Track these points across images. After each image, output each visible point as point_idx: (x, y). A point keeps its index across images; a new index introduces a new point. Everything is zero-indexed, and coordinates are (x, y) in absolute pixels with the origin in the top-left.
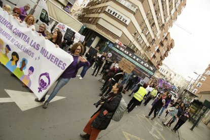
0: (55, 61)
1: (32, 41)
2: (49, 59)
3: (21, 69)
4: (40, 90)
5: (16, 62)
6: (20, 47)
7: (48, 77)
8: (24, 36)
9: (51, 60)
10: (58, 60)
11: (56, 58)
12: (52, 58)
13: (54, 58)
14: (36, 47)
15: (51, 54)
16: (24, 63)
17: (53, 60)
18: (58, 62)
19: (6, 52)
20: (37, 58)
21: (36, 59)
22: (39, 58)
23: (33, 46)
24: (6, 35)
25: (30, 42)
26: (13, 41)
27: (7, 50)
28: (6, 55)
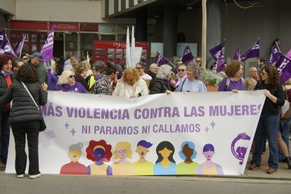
0: (244, 110)
1: (185, 108)
2: (232, 114)
3: (188, 160)
5: (171, 159)
6: (168, 129)
8: (163, 111)
9: (237, 114)
10: (247, 106)
11: (243, 106)
12: (237, 110)
13: (241, 108)
14: (198, 112)
15: (232, 107)
16: (188, 152)
17: (241, 112)
18: (249, 110)
19: (142, 154)
20: (210, 127)
21: (207, 129)
22: (213, 124)
23: (194, 113)
24: (123, 130)
25: (181, 112)
26: (145, 130)
27: (142, 149)
28: (142, 160)
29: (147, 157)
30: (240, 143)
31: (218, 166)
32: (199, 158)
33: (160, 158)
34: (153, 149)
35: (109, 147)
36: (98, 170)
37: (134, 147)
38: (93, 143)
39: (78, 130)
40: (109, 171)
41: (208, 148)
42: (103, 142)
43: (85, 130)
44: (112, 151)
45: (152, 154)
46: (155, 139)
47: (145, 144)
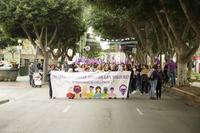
3: (106, 93)
4: (123, 94)
5: (100, 92)
6: (99, 83)
7: (125, 86)
8: (98, 77)
10: (125, 76)
12: (121, 77)
13: (123, 76)
16: (106, 90)
17: (123, 78)
21: (112, 83)
22: (114, 81)
23: (108, 77)
24: (85, 82)
25: (104, 77)
26: (92, 82)
27: (91, 89)
28: (91, 92)
29: (93, 91)
30: (123, 87)
31: (115, 95)
32: (109, 92)
33: (97, 92)
34: (94, 89)
35: (80, 88)
36: (77, 95)
37: (88, 88)
38: (75, 86)
39: (71, 82)
40: (81, 95)
41: (112, 89)
42: (78, 86)
43: (73, 82)
44: (82, 89)
45: (94, 91)
46: (95, 86)
47: (92, 87)
